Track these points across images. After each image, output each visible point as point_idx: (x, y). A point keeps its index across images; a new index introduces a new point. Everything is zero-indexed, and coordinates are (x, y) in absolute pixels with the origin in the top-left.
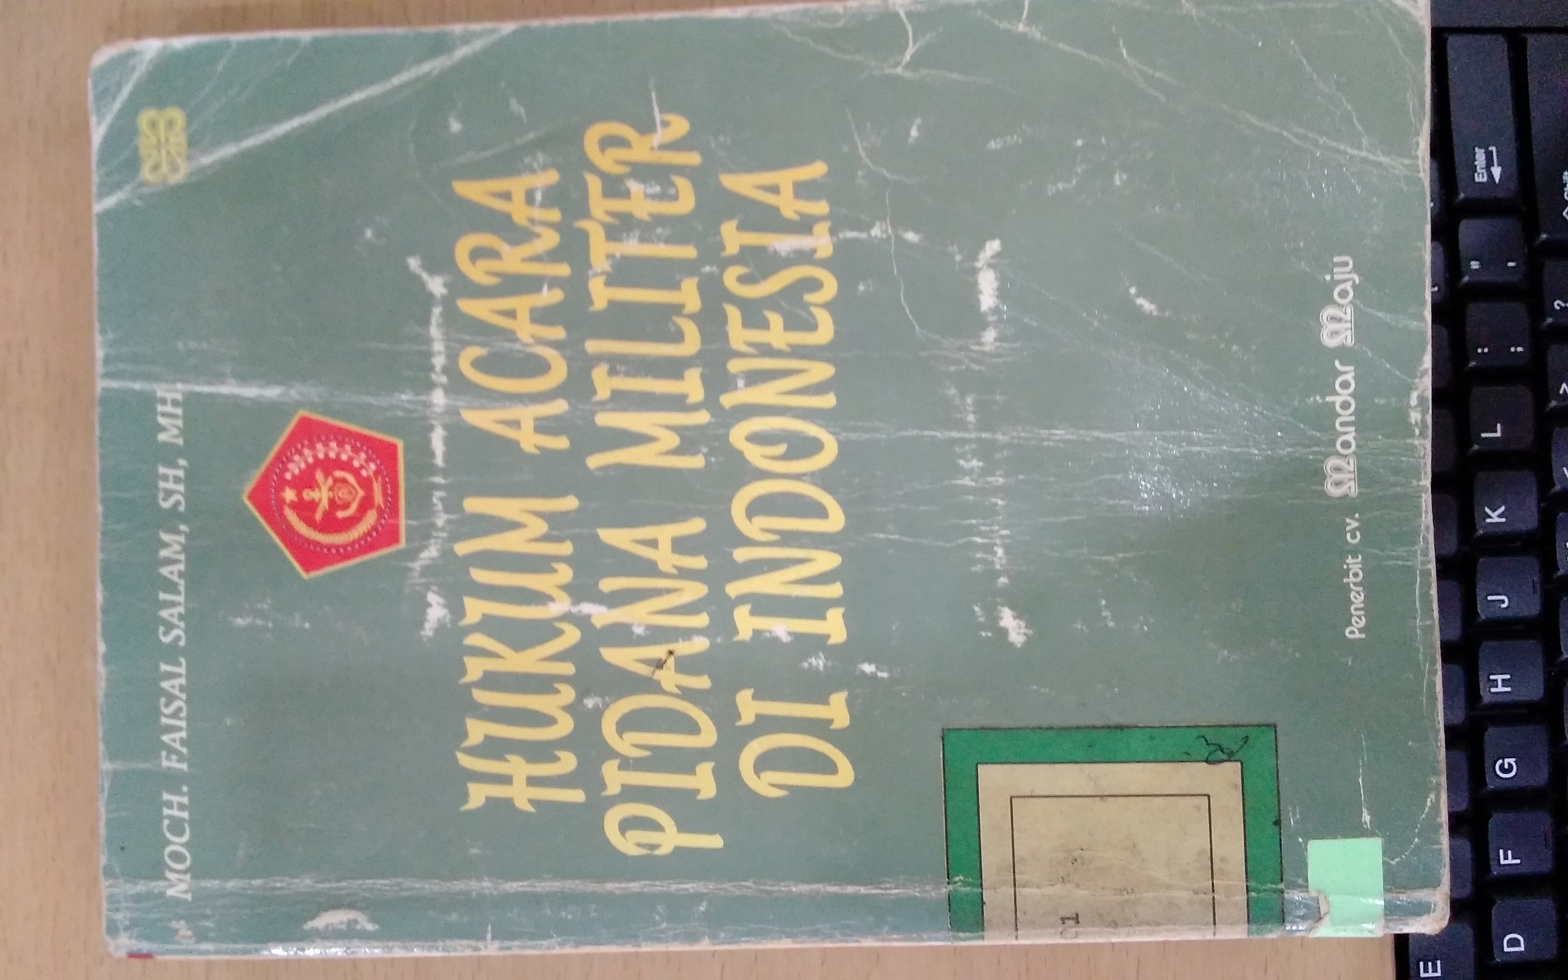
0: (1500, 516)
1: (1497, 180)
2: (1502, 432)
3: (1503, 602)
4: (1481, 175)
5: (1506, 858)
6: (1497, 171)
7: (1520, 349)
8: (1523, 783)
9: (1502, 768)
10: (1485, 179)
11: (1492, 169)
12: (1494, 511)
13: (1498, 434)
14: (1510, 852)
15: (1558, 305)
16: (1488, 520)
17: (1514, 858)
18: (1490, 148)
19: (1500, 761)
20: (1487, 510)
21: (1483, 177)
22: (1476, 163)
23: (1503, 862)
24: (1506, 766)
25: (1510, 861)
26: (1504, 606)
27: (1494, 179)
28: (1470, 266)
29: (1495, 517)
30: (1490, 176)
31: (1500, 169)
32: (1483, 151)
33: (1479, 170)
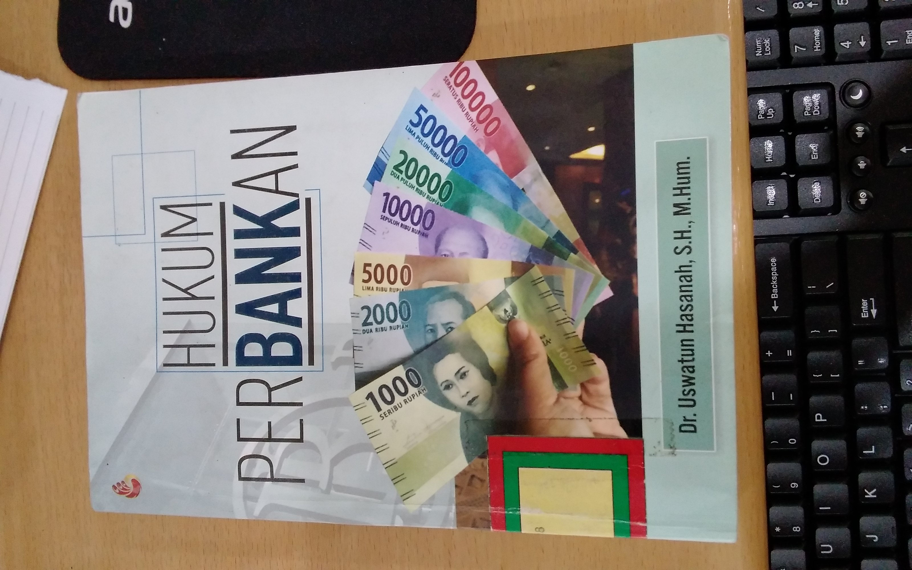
0: (872, 495)
1: (874, 316)
2: (875, 450)
3: (875, 538)
4: (865, 314)
6: (874, 312)
7: (885, 407)
10: (867, 316)
11: (871, 310)
12: (869, 491)
13: (873, 451)
15: (909, 382)
16: (866, 496)
18: (871, 299)
20: (866, 490)
21: (866, 315)
22: (862, 307)
27: (872, 315)
28: (858, 363)
29: (870, 495)
30: (870, 314)
31: (876, 310)
32: (866, 301)
33: (864, 311)
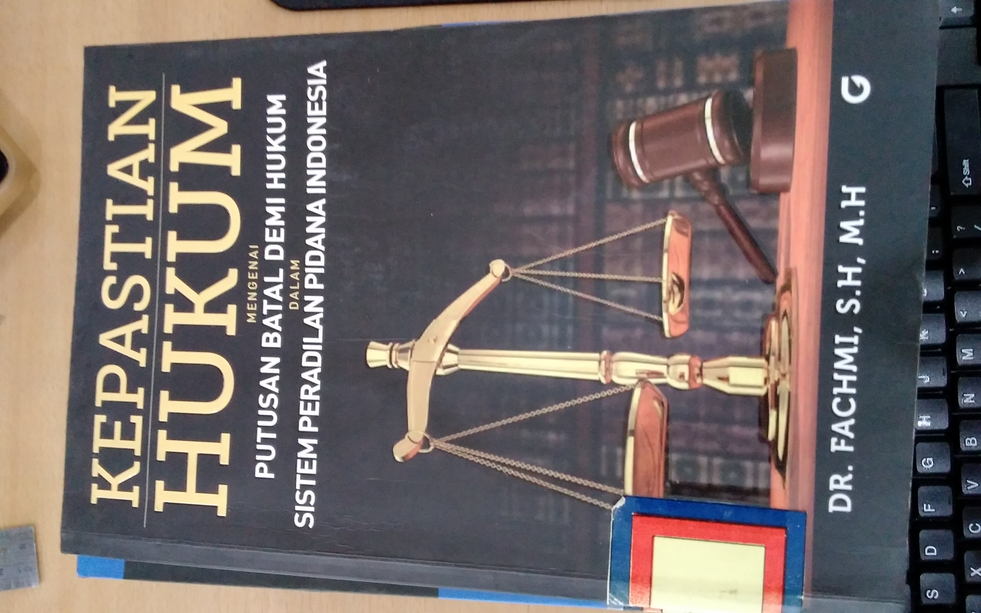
5: (927, 508)
8: (937, 470)
9: (925, 463)
14: (929, 506)
17: (931, 508)
19: (924, 460)
23: (925, 510)
24: (928, 462)
25: (929, 510)
26: (928, 381)
